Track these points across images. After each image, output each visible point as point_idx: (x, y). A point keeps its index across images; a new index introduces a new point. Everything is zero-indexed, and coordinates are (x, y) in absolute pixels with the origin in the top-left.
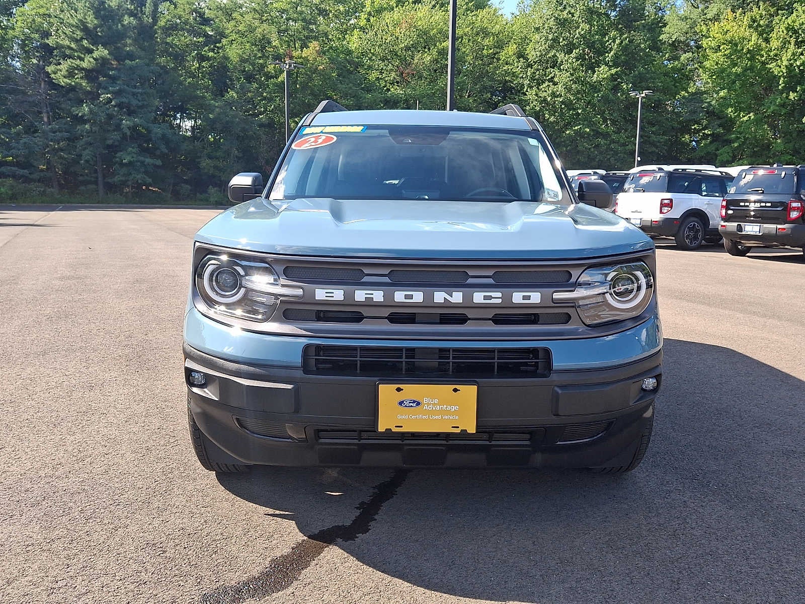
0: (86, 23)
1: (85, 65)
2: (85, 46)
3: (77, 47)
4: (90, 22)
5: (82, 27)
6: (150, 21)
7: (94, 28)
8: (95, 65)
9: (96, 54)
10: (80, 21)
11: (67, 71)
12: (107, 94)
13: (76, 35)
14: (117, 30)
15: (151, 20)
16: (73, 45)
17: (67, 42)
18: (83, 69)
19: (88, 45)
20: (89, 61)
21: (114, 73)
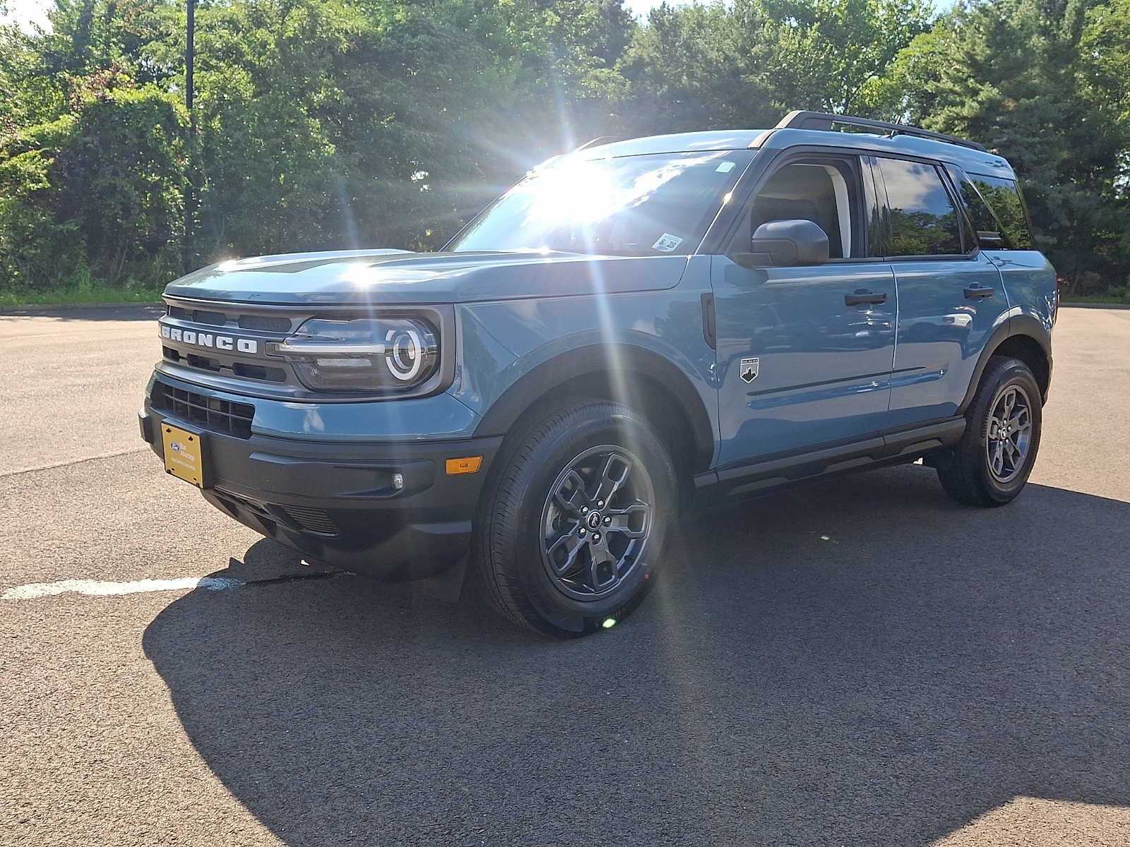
0: (975, 55)
1: (965, 112)
2: (971, 87)
3: (962, 89)
4: (980, 53)
5: (969, 62)
6: (1068, 38)
7: (986, 60)
8: (979, 111)
9: (982, 96)
10: (967, 53)
11: (944, 122)
12: (993, 149)
13: (961, 73)
14: (1016, 59)
15: (1070, 36)
16: (957, 88)
17: (950, 85)
18: (964, 118)
19: (974, 85)
20: (971, 106)
21: (1002, 120)
